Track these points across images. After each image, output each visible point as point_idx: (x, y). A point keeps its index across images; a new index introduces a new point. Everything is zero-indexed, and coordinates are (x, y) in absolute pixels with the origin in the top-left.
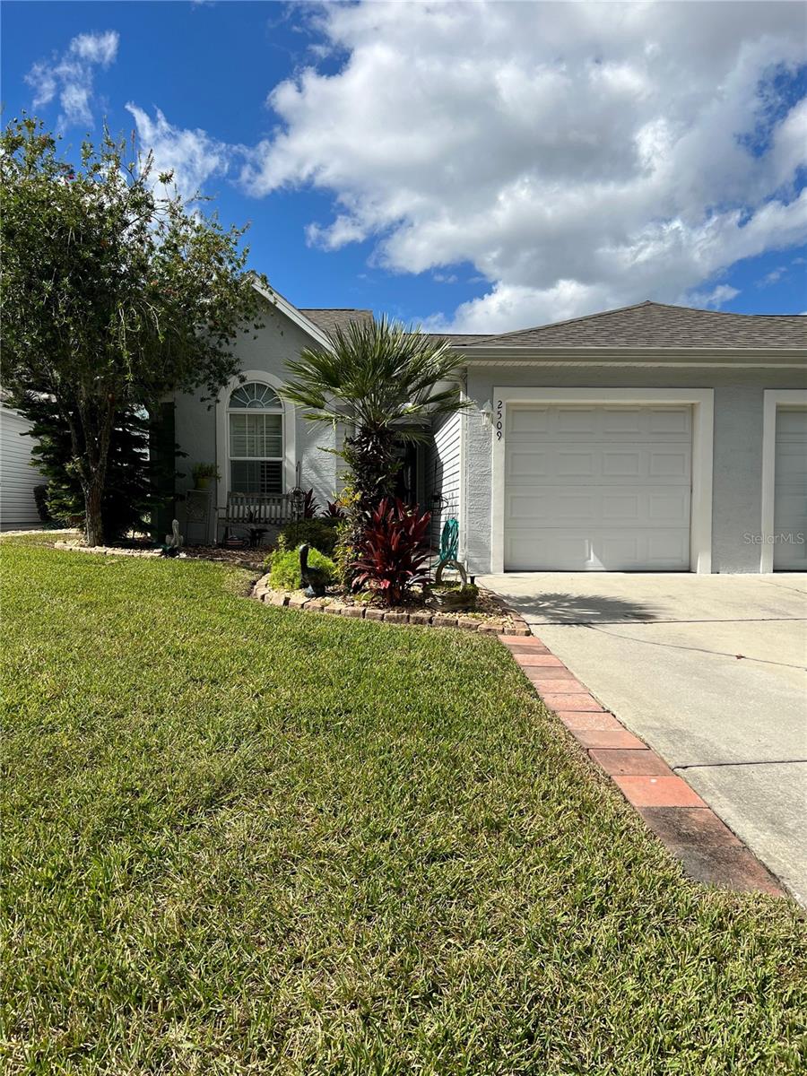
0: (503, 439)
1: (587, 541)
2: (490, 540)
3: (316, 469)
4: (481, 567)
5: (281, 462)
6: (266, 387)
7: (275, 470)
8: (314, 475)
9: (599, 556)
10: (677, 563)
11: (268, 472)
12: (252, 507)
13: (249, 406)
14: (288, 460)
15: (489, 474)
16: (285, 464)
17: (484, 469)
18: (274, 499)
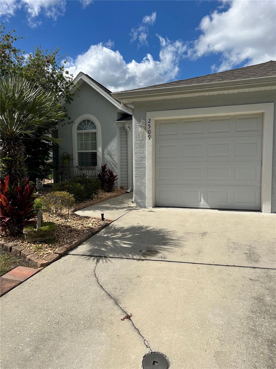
0: (151, 139)
1: (199, 192)
2: (145, 190)
3: (110, 155)
4: (142, 204)
5: (96, 152)
6: (90, 121)
7: (94, 155)
8: (109, 158)
9: (206, 200)
10: (252, 206)
11: (92, 156)
12: (84, 171)
13: (85, 129)
14: (99, 152)
15: (145, 157)
16: (98, 153)
17: (143, 155)
18: (86, 169)
